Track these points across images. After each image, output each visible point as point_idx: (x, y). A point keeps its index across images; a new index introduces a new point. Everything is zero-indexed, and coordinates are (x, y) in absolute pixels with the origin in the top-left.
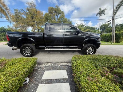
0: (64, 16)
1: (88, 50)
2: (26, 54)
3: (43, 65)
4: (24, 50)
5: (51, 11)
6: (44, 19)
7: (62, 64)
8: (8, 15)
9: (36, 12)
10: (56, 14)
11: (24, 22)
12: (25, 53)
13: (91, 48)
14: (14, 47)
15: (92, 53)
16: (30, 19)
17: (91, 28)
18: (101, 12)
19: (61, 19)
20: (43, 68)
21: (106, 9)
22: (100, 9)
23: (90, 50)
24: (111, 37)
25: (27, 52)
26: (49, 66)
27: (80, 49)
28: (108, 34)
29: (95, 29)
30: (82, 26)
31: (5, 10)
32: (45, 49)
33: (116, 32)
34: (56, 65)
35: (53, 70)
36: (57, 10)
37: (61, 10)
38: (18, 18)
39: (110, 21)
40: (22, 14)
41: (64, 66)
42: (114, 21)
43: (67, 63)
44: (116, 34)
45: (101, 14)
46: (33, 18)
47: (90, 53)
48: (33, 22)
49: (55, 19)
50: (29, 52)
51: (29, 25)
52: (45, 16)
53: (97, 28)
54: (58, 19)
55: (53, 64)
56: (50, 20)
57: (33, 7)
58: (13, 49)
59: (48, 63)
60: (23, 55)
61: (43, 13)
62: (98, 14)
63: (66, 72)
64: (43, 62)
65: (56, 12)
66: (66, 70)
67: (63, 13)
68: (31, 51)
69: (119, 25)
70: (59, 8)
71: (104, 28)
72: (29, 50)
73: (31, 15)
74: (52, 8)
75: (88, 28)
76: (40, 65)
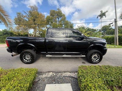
0: (65, 18)
1: (93, 57)
2: (26, 61)
3: (44, 76)
4: (24, 57)
5: (53, 13)
6: (45, 22)
7: (66, 74)
8: (7, 21)
9: (38, 15)
10: (57, 16)
11: (25, 25)
12: (24, 60)
13: (96, 55)
14: (14, 53)
15: (98, 60)
16: (32, 21)
17: (92, 29)
18: (102, 14)
19: (62, 21)
20: (44, 80)
21: (107, 11)
22: (101, 12)
23: (95, 57)
24: (114, 39)
25: (27, 59)
26: (51, 77)
27: (85, 56)
28: (110, 36)
29: (96, 31)
30: (83, 28)
31: (4, 16)
32: (46, 56)
33: (119, 35)
34: (58, 76)
35: (55, 83)
36: (59, 13)
37: (62, 13)
38: (20, 20)
39: (113, 23)
40: (25, 16)
41: (67, 77)
42: (117, 23)
43: (70, 72)
44: (119, 36)
45: (102, 16)
46: (34, 20)
47: (95, 60)
48: (35, 24)
49: (56, 22)
50: (29, 59)
51: (30, 28)
52: (46, 19)
53: (98, 30)
54: (59, 22)
55: (55, 74)
56: (52, 22)
57: (36, 11)
58: (12, 55)
59: (49, 72)
60: (23, 62)
61: (44, 16)
62: (99, 16)
63: (71, 86)
64: (44, 71)
65: (57, 15)
66: (70, 84)
67: (64, 15)
68: (31, 57)
69: (120, 27)
70: (61, 11)
71: (105, 29)
72: (29, 56)
73: (32, 18)
74: (54, 11)
75: (89, 30)
76: (41, 75)
